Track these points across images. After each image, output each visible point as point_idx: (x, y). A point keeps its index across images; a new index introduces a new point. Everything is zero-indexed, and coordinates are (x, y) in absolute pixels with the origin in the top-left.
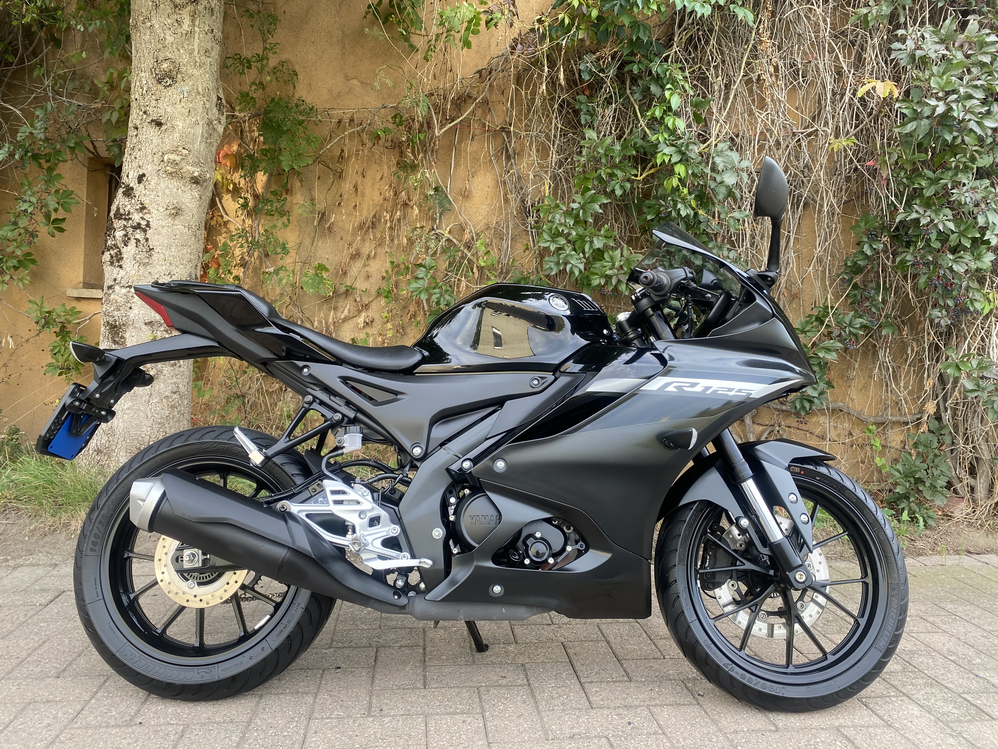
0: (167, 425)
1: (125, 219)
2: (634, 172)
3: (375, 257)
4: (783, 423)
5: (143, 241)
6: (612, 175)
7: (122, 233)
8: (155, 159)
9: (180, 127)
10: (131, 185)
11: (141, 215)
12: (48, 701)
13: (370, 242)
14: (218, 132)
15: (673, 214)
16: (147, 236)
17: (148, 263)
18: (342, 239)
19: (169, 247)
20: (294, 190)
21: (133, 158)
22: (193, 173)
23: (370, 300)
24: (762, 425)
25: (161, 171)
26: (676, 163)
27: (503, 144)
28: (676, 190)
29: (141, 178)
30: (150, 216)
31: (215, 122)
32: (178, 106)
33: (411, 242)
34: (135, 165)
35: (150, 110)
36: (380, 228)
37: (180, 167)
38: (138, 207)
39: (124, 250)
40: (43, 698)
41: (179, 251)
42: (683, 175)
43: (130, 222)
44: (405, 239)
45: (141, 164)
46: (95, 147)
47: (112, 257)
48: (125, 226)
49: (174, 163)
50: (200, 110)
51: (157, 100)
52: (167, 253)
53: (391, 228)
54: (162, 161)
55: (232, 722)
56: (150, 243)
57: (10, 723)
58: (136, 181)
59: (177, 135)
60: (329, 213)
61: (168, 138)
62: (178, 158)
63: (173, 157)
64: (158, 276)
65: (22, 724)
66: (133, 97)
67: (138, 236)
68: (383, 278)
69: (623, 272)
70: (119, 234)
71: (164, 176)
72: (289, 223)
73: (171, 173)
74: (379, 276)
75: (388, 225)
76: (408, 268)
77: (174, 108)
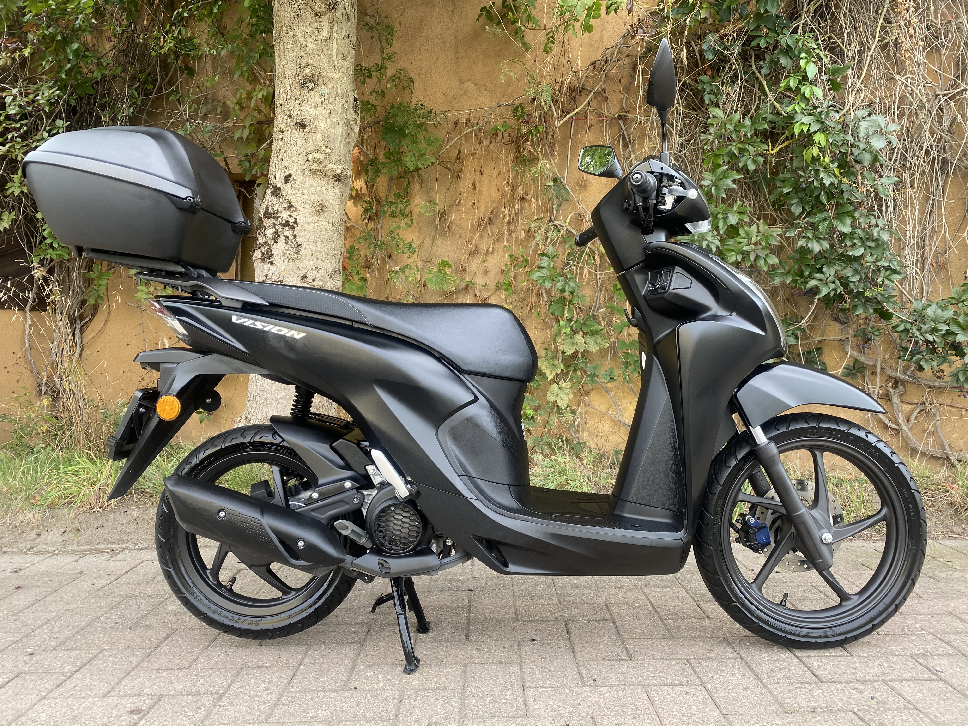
1: (274, 218)
2: (765, 146)
3: (492, 253)
5: (291, 238)
6: (742, 151)
7: (272, 231)
8: (300, 159)
9: (322, 128)
10: (279, 186)
11: (289, 213)
13: (488, 238)
14: (355, 132)
15: (816, 183)
16: (295, 233)
17: (296, 258)
18: (460, 237)
19: (315, 242)
20: (413, 192)
21: (279, 159)
22: (336, 170)
23: (489, 294)
25: (306, 171)
26: (815, 133)
27: (620, 132)
28: (816, 159)
29: (287, 179)
30: (297, 214)
31: (352, 122)
32: (320, 108)
33: (529, 234)
34: (281, 166)
35: (294, 114)
36: (497, 223)
37: (324, 165)
38: (285, 206)
39: (274, 247)
40: (253, 663)
41: (324, 246)
42: (823, 143)
43: (279, 220)
44: (523, 233)
45: (287, 164)
47: (263, 254)
48: (275, 224)
49: (319, 162)
50: (340, 111)
51: (300, 104)
52: (314, 249)
53: (509, 223)
54: (307, 160)
56: (298, 239)
58: (283, 181)
59: (319, 135)
60: (448, 213)
61: (311, 138)
62: (322, 157)
63: (317, 155)
64: (306, 270)
65: (241, 688)
66: (278, 103)
67: (287, 233)
68: (503, 272)
69: (760, 247)
70: (269, 232)
71: (309, 174)
72: (412, 223)
73: (315, 172)
74: (498, 270)
75: (507, 219)
76: (526, 261)
77: (317, 110)
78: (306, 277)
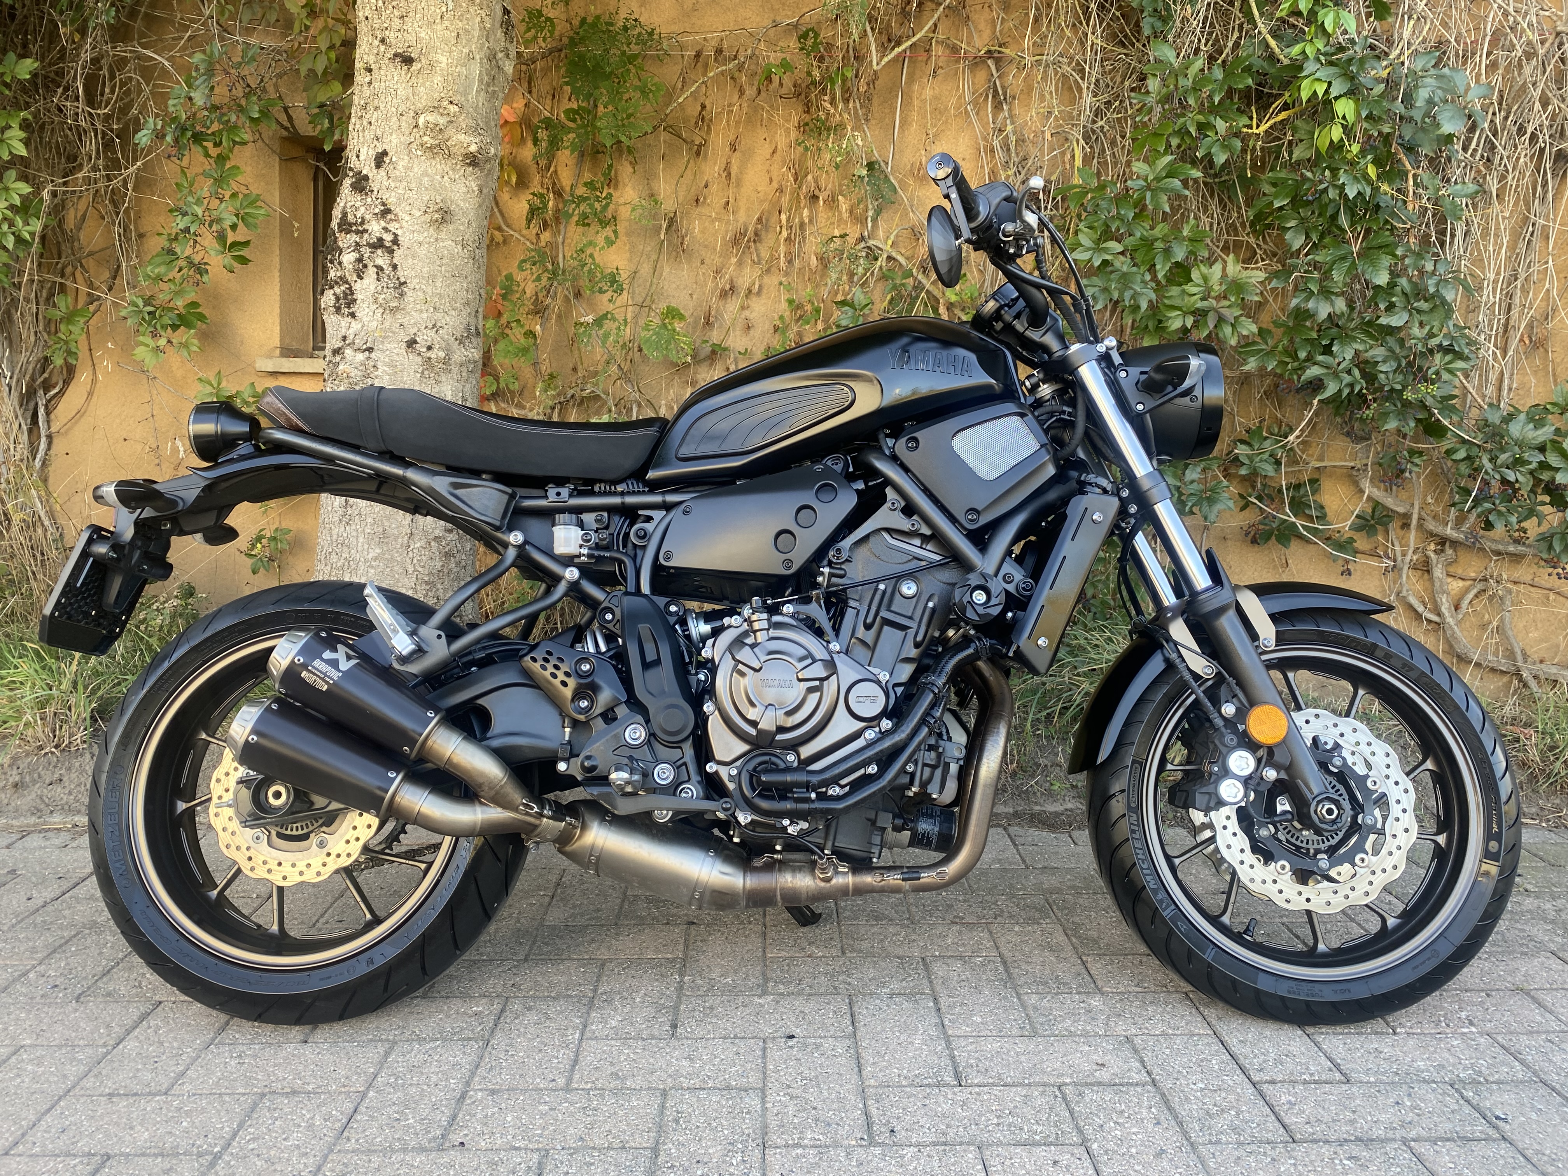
0: (439, 586)
1: (357, 232)
2: (1245, 120)
3: (759, 293)
4: (1505, 576)
5: (388, 270)
6: (1204, 127)
7: (353, 256)
8: (403, 124)
9: (443, 65)
10: (364, 172)
11: (383, 224)
12: (294, 1093)
13: (752, 267)
14: (505, 74)
15: (1332, 194)
16: (395, 261)
17: (397, 308)
18: (703, 262)
19: (433, 279)
20: (620, 179)
21: (365, 123)
22: (469, 146)
24: (1463, 579)
25: (414, 146)
26: (1336, 98)
27: (990, 81)
28: (1336, 148)
29: (380, 159)
30: (397, 226)
31: (500, 55)
32: (438, 27)
33: (824, 262)
34: (369, 135)
35: (391, 36)
36: (769, 240)
37: (446, 137)
38: (377, 211)
39: (357, 286)
41: (448, 286)
42: (1351, 118)
43: (366, 236)
44: (813, 258)
45: (379, 133)
46: (290, 118)
47: (338, 299)
48: (357, 244)
49: (436, 129)
50: (476, 33)
51: (402, 17)
52: (429, 290)
53: (788, 239)
54: (416, 126)
55: (623, 1148)
56: (400, 273)
57: (235, 1135)
58: (373, 165)
59: (438, 79)
60: (682, 218)
61: (423, 85)
62: (442, 121)
63: (432, 118)
64: (415, 330)
66: (360, 14)
67: (379, 262)
68: (776, 329)
69: (1227, 303)
70: (348, 258)
71: (419, 153)
72: (616, 237)
73: (431, 148)
74: (768, 326)
75: (785, 234)
76: (818, 311)
77: (433, 30)
78: (415, 342)
